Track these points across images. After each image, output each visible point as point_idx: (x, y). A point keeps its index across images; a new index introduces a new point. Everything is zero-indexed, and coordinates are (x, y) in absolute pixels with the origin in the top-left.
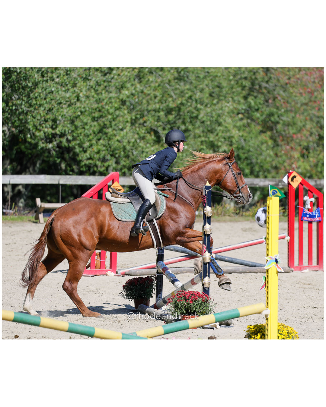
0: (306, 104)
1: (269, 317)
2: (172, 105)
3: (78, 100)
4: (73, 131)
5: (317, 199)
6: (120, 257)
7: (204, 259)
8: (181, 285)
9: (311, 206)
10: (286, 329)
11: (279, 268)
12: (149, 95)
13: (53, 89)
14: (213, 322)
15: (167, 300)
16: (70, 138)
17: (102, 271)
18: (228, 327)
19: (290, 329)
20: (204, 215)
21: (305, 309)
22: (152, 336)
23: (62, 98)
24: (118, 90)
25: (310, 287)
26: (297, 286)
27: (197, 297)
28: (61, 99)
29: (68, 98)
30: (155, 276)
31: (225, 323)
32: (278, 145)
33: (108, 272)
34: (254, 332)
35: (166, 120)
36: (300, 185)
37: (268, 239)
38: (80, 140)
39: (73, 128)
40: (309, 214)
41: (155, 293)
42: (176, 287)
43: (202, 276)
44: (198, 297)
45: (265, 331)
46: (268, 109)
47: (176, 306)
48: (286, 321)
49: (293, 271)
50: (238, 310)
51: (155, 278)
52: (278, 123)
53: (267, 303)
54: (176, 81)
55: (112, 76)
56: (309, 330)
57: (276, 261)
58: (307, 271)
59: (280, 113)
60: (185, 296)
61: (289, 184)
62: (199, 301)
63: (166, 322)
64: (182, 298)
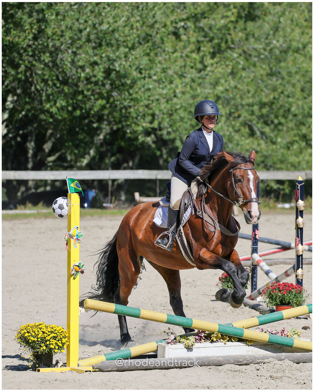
2: (265, 100)
3: (175, 96)
7: (297, 251)
8: (275, 277)
12: (242, 90)
13: (151, 87)
14: (306, 313)
15: (261, 292)
20: (297, 209)
22: (248, 327)
24: (212, 86)
27: (290, 289)
29: (166, 94)
30: (249, 268)
35: (260, 114)
41: (250, 284)
42: (271, 279)
43: (296, 268)
44: (292, 288)
47: (271, 297)
51: (250, 270)
54: (269, 77)
55: (206, 72)
60: (279, 288)
62: (292, 292)
63: (261, 313)
64: (276, 289)
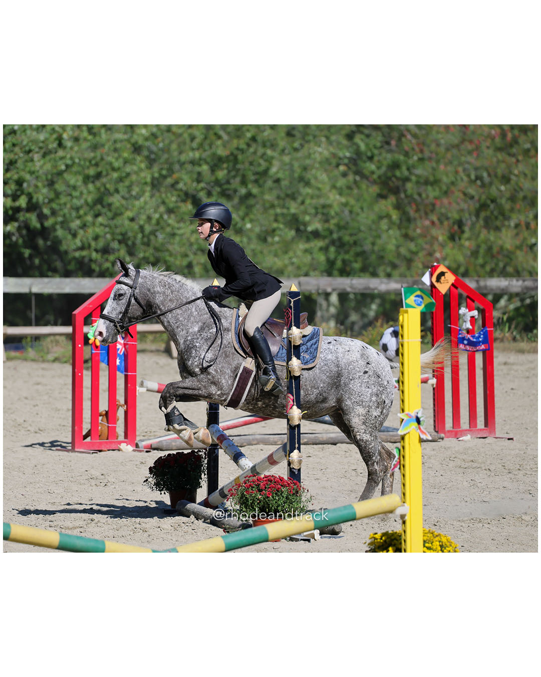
0: (457, 146)
1: (407, 518)
2: (222, 152)
3: (60, 145)
4: (51, 201)
5: (482, 312)
6: (141, 419)
7: (290, 420)
8: (251, 465)
9: (471, 325)
10: (437, 538)
11: (422, 432)
12: (181, 135)
14: (309, 528)
15: (226, 492)
16: (46, 211)
17: (111, 443)
18: (334, 537)
19: (444, 540)
20: (289, 342)
21: (467, 504)
23: (32, 141)
24: (128, 128)
25: (474, 466)
26: (451, 464)
27: (279, 486)
28: (30, 144)
29: (43, 142)
30: (204, 451)
31: (329, 530)
32: (409, 220)
33: (122, 444)
34: (383, 545)
35: (213, 179)
36: (452, 288)
37: (403, 383)
38: (64, 216)
39: (52, 195)
40: (468, 340)
41: (206, 480)
42: (242, 469)
43: (288, 448)
44: (282, 486)
45: (401, 543)
46: (389, 156)
47: (243, 501)
48: (436, 525)
49: (443, 439)
50: (353, 508)
51: (205, 453)
52: (407, 179)
53: (404, 494)
56: (477, 540)
57: (418, 420)
58: (468, 437)
59: (410, 162)
60: (258, 485)
61: (432, 286)
62: (282, 492)
63: (225, 530)
64: (253, 487)
